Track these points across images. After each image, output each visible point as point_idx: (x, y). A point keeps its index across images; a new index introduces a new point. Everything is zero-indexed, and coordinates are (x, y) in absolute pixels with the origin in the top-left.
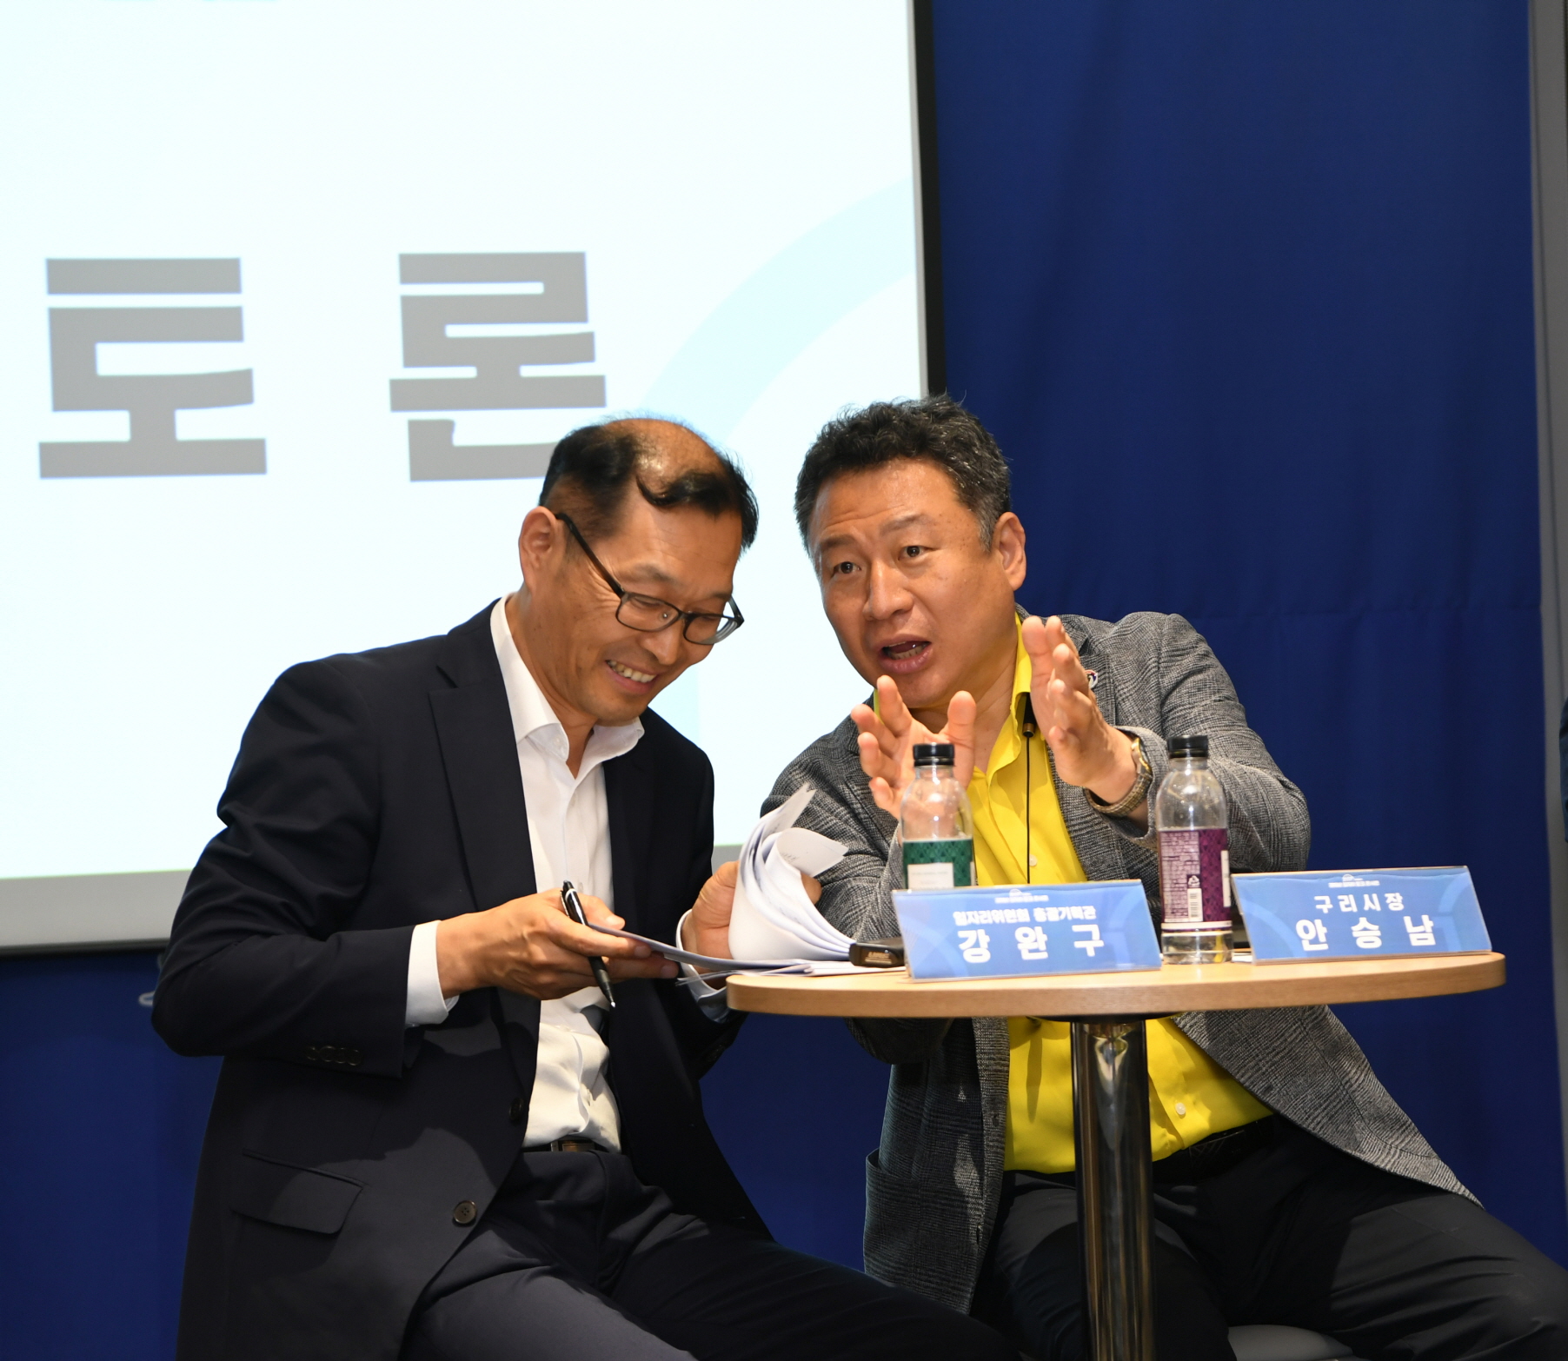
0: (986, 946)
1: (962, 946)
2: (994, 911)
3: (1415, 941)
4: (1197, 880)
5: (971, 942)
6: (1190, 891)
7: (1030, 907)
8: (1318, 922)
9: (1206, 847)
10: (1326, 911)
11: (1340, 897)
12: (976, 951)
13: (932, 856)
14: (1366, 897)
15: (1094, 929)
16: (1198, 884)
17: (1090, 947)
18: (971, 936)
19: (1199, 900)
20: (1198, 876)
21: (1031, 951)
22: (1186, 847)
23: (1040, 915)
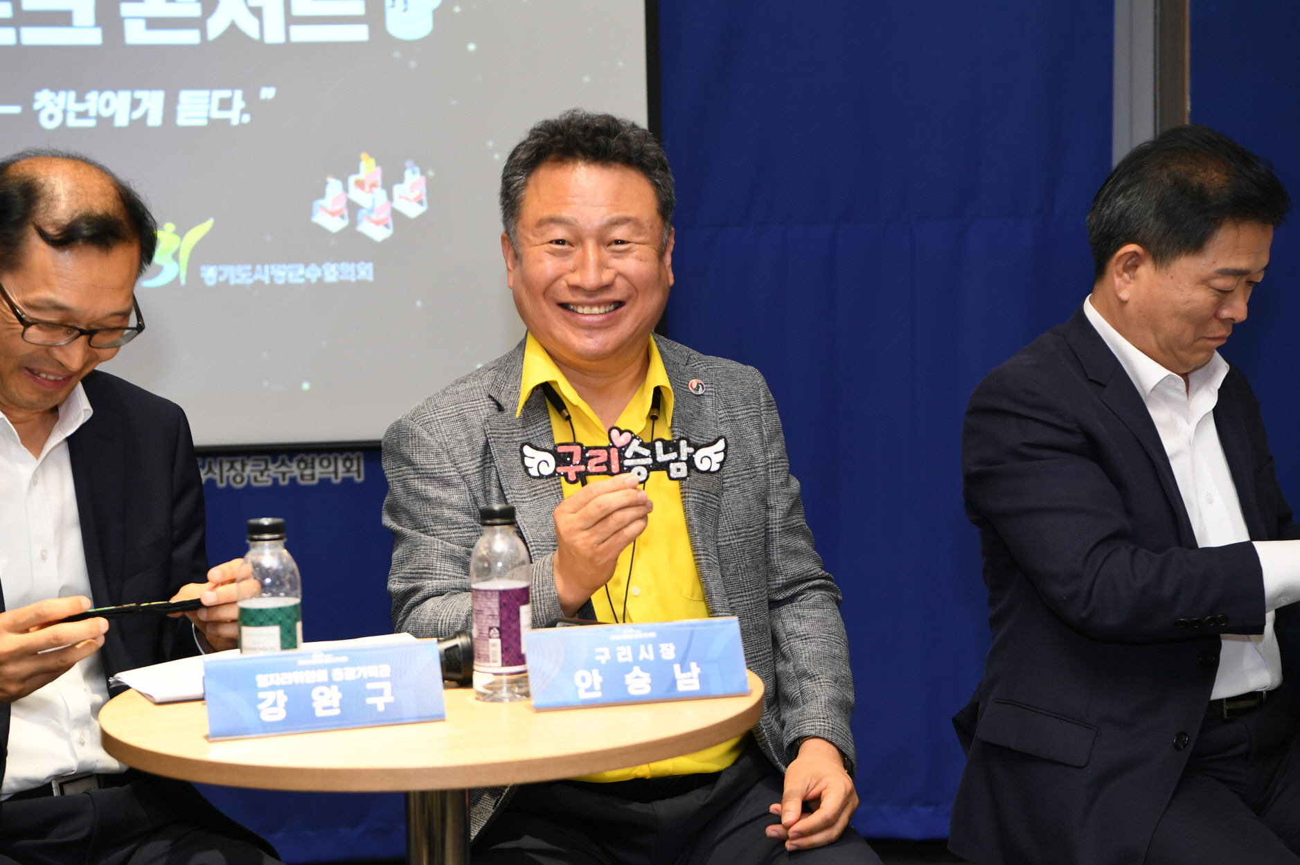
0: (283, 705)
1: (260, 706)
2: (296, 673)
3: (682, 687)
4: (497, 631)
5: (270, 702)
6: (491, 641)
7: (329, 668)
8: (595, 672)
10: (604, 662)
11: (618, 648)
12: (273, 710)
14: (642, 647)
15: (387, 686)
16: (498, 635)
17: (380, 703)
18: (270, 696)
21: (325, 708)
22: (489, 603)
23: (338, 675)
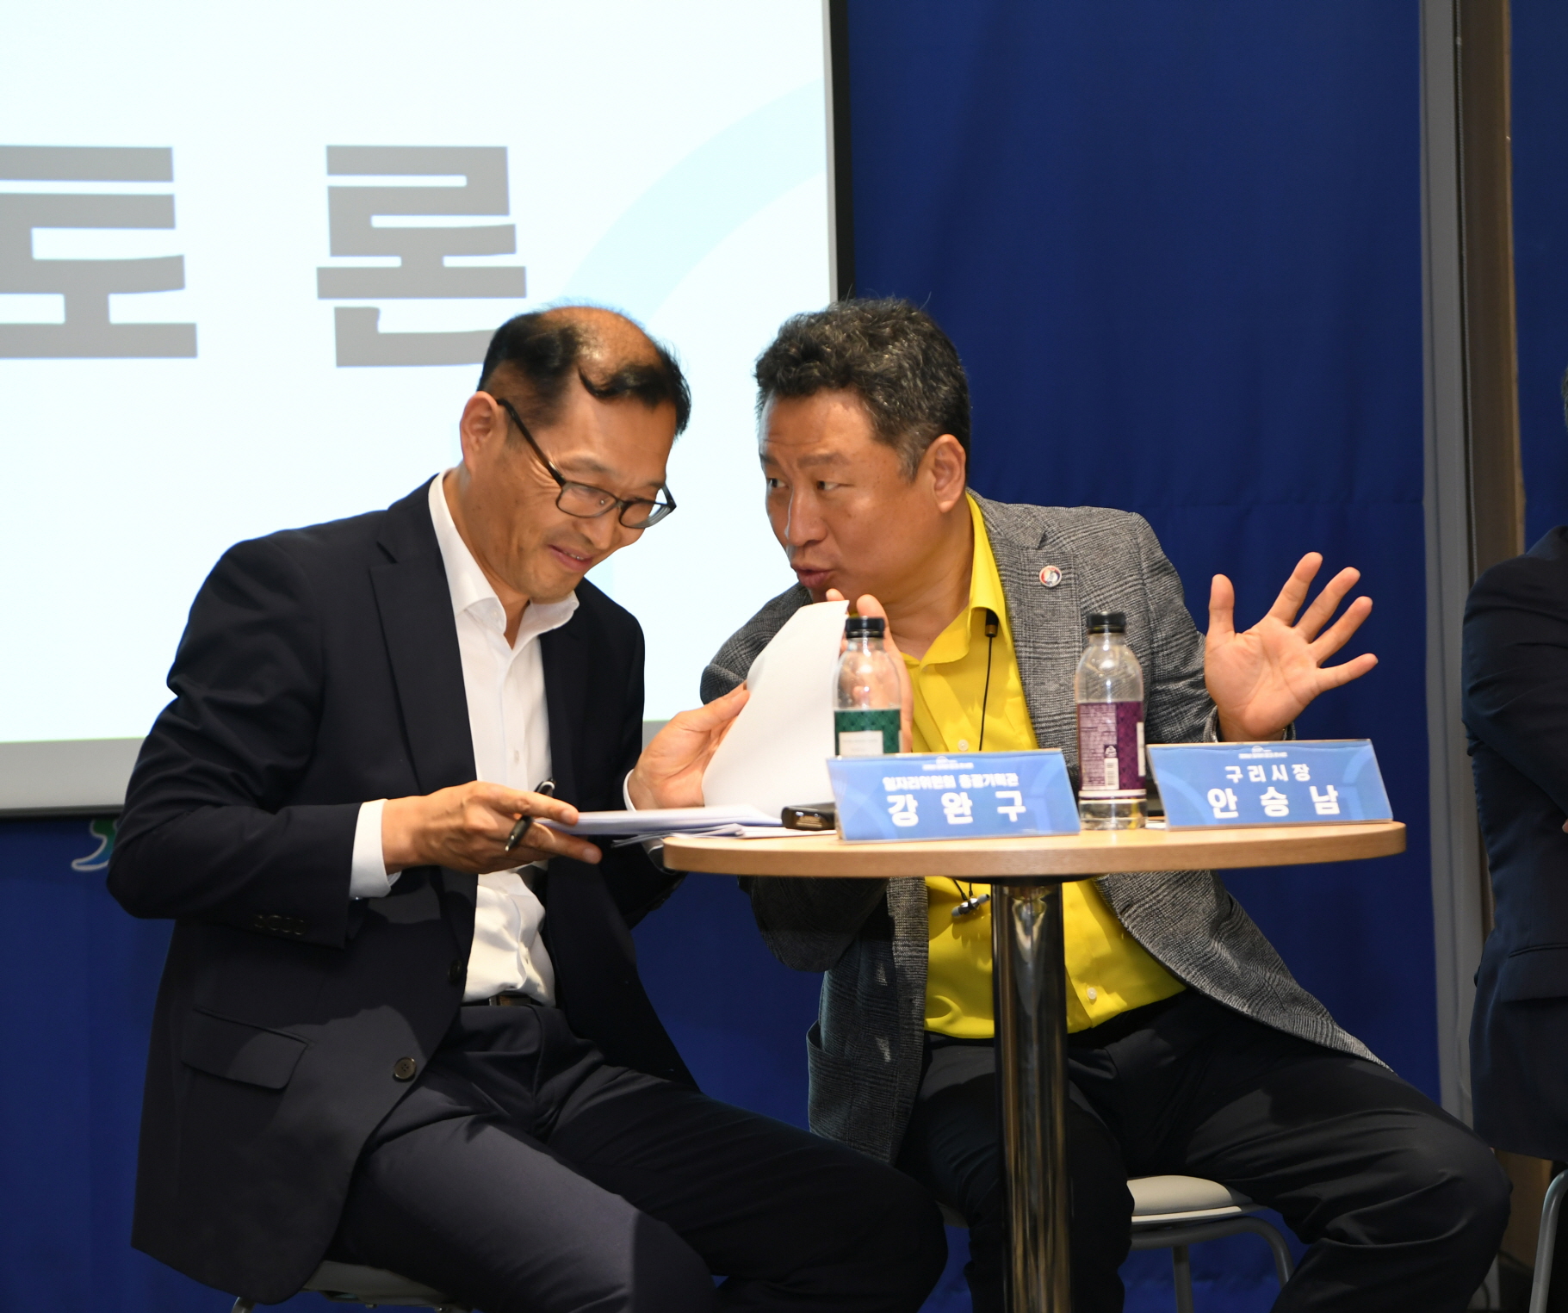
0: (915, 810)
1: (891, 810)
2: (922, 777)
3: (1320, 810)
4: (1114, 750)
5: (900, 806)
6: (1107, 761)
7: (956, 774)
8: (1229, 791)
9: (1122, 719)
10: (1236, 781)
11: (1250, 768)
12: (904, 815)
13: (863, 724)
14: (1274, 768)
15: (1017, 795)
16: (1115, 754)
17: (1013, 812)
18: (899, 800)
19: (1115, 770)
20: (1115, 747)
21: (957, 816)
22: (1104, 718)
23: (965, 781)
